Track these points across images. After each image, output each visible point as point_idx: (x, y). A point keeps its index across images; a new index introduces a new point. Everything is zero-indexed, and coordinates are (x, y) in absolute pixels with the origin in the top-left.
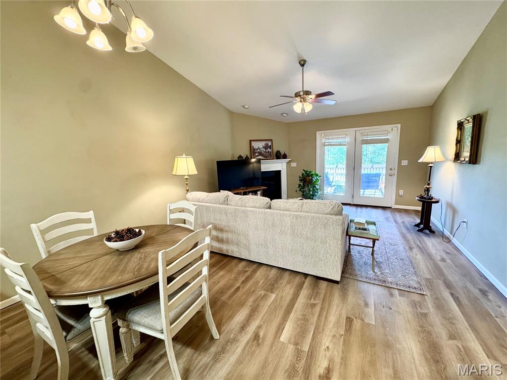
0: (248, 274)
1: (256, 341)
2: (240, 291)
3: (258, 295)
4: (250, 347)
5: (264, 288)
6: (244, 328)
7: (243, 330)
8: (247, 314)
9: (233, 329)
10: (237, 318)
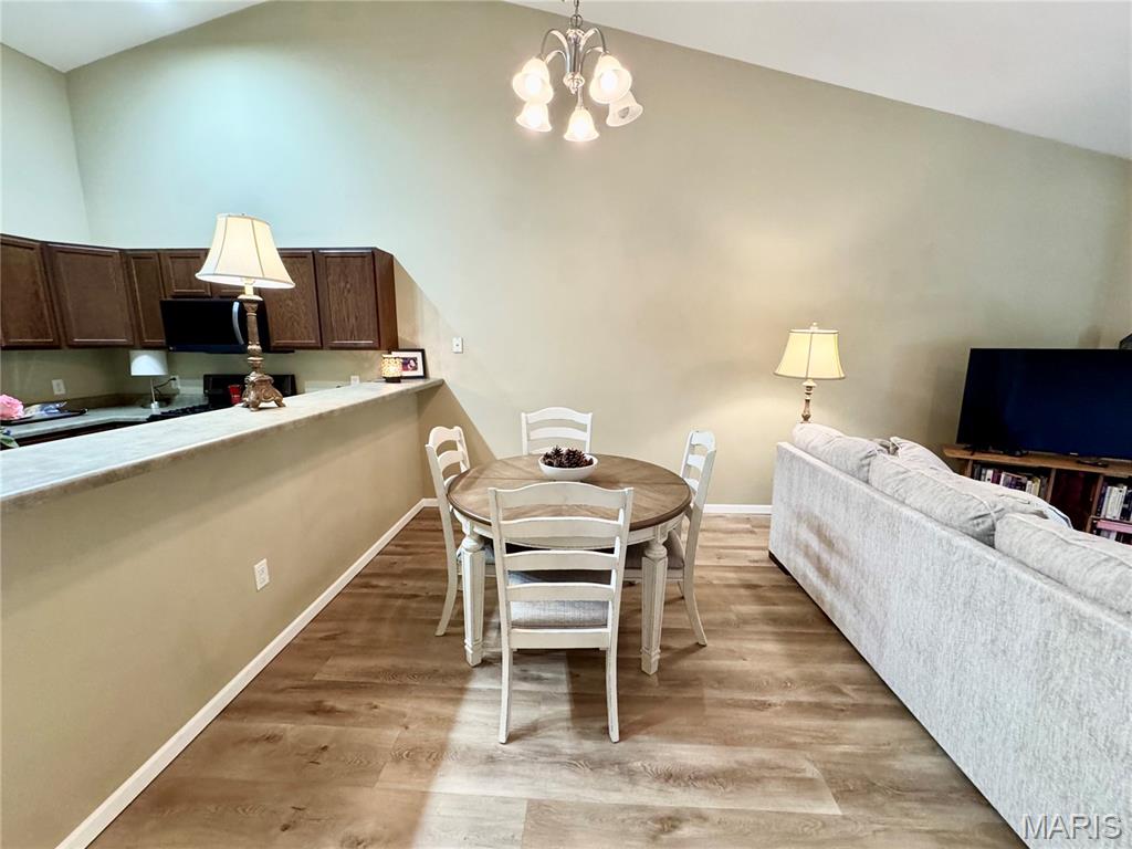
0: (835, 700)
1: (658, 826)
2: (762, 714)
3: (790, 763)
4: (637, 819)
5: (829, 766)
6: (671, 781)
7: (667, 781)
8: (712, 767)
9: (652, 758)
10: (682, 749)
